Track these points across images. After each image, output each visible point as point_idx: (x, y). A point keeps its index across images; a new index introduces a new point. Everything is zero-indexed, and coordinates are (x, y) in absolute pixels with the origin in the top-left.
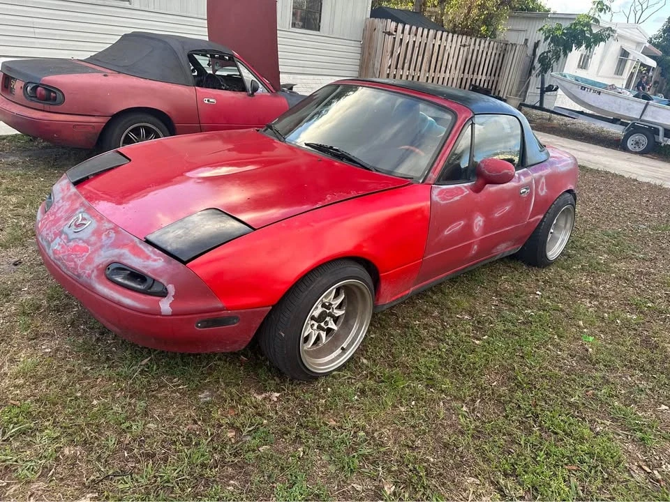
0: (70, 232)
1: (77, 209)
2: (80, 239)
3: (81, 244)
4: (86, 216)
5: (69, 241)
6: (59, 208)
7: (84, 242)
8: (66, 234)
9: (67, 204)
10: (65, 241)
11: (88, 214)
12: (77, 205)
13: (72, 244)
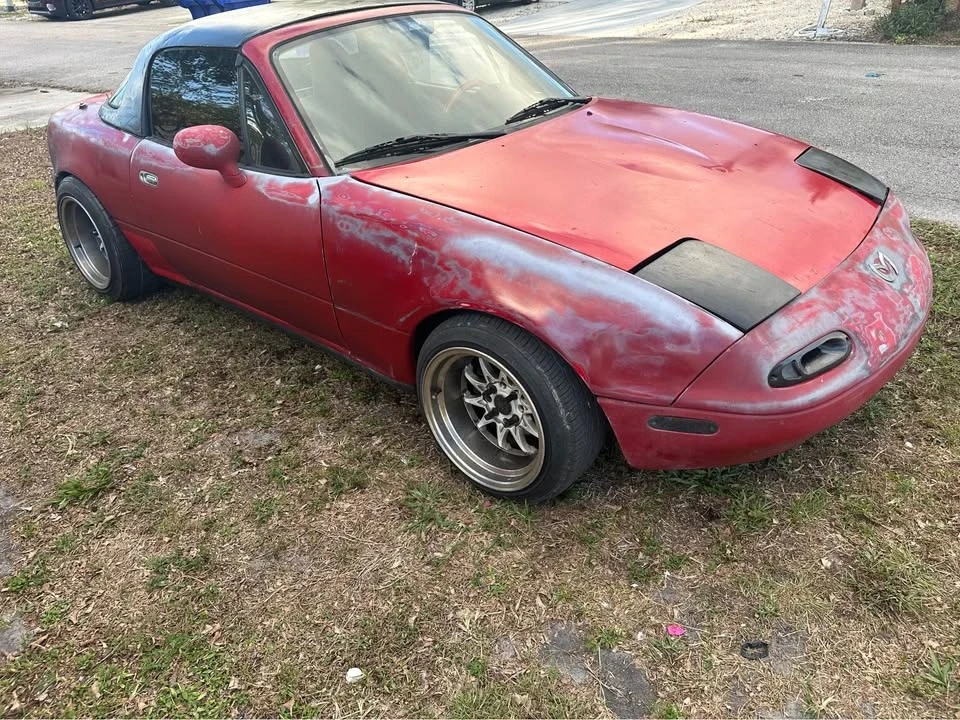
0: (898, 282)
1: (861, 275)
2: (905, 266)
3: (909, 265)
4: (871, 260)
5: (909, 281)
6: (858, 308)
7: (906, 261)
8: (902, 286)
9: (850, 295)
10: (910, 287)
11: (866, 258)
12: (852, 276)
13: (912, 277)
